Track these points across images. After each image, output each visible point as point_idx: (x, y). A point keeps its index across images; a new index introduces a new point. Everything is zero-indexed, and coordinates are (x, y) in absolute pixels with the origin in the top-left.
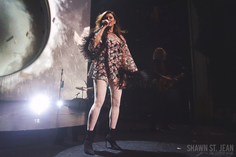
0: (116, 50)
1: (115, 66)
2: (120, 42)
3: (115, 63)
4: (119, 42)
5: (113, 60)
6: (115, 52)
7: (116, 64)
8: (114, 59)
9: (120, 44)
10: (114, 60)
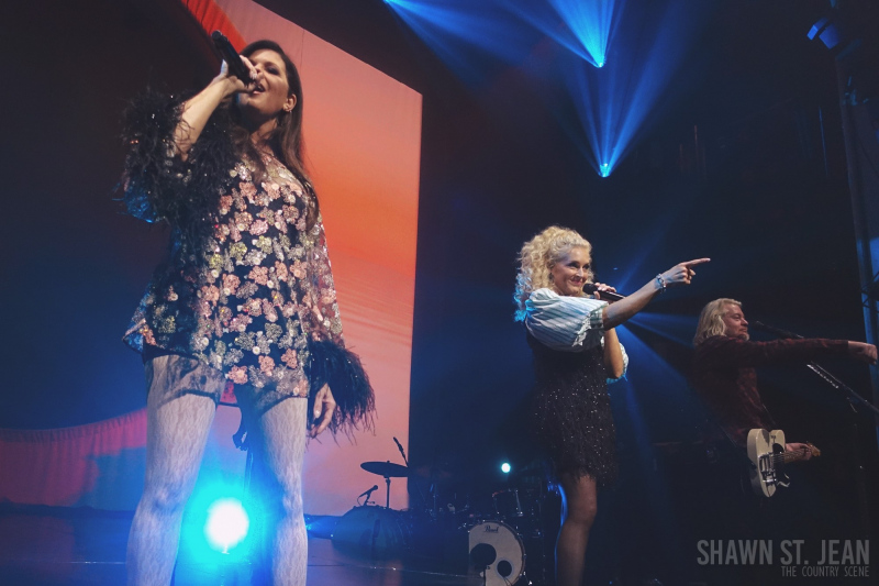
0: (278, 225)
1: (271, 300)
2: (299, 193)
3: (270, 285)
4: (294, 193)
5: (260, 266)
6: (272, 232)
7: (274, 289)
8: (264, 263)
9: (299, 204)
10: (264, 270)
